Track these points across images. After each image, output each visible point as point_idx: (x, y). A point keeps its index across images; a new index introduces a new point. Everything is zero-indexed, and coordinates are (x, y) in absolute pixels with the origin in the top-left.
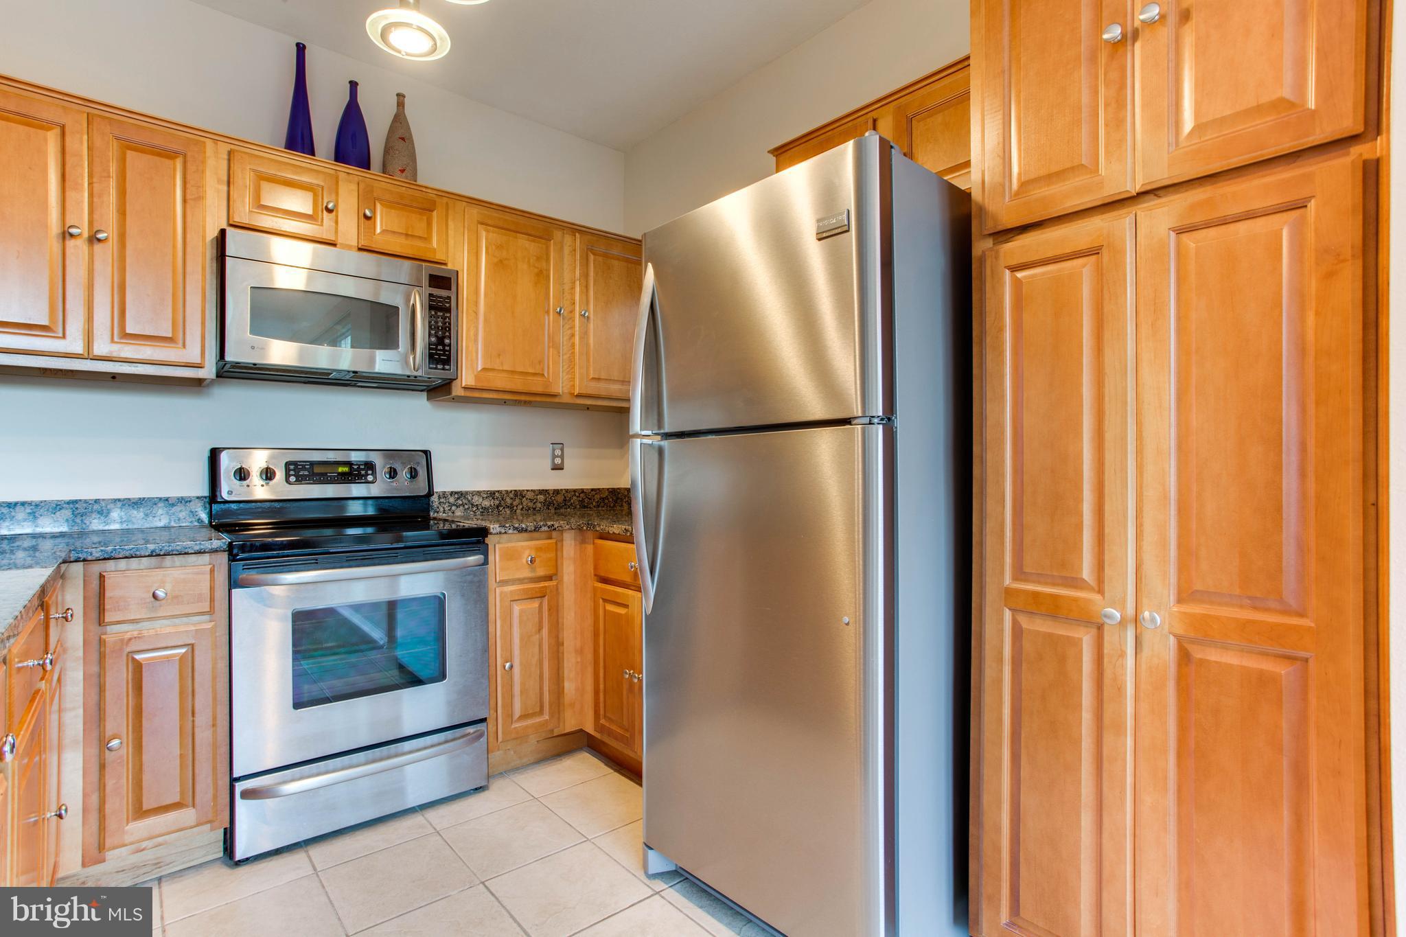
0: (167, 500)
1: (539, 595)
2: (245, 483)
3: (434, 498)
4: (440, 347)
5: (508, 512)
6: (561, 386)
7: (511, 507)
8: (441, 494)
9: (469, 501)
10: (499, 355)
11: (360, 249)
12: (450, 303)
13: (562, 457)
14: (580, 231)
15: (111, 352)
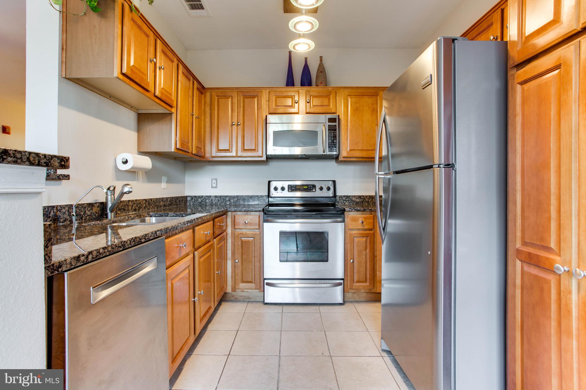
0: (258, 196)
1: (365, 236)
2: (277, 191)
3: (338, 198)
4: (333, 144)
5: (367, 204)
7: (368, 202)
8: (340, 196)
9: (351, 199)
10: (357, 144)
11: (307, 113)
12: (336, 127)
15: (241, 155)
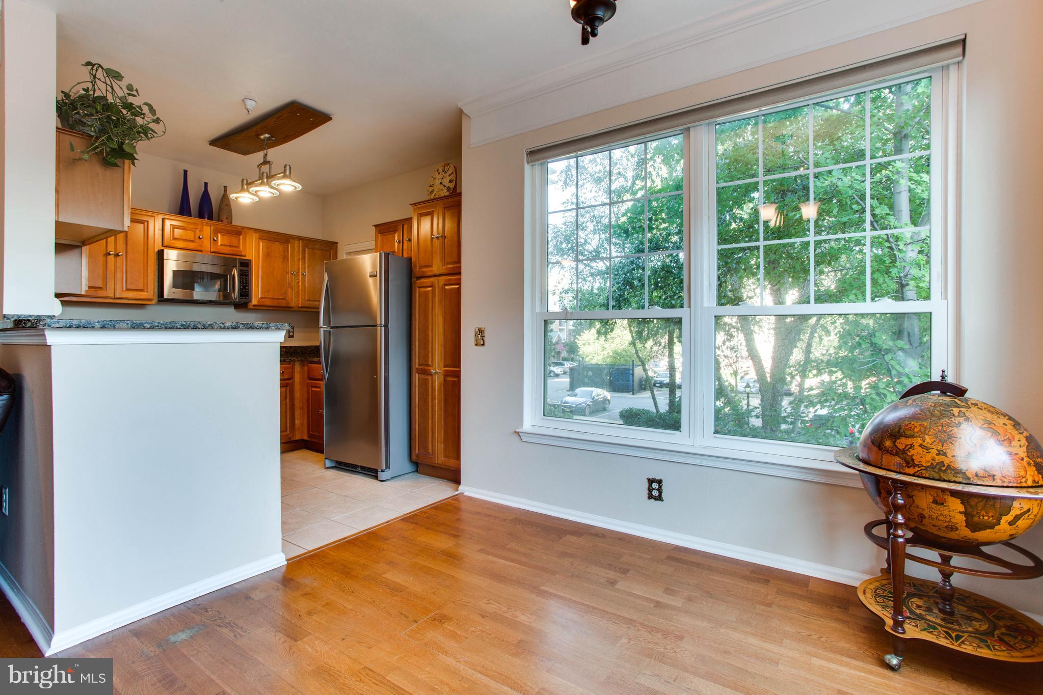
1: (285, 386)
4: (244, 290)
6: (293, 304)
10: (268, 292)
11: (211, 252)
12: (248, 272)
13: (293, 332)
14: (301, 239)
15: (123, 296)
